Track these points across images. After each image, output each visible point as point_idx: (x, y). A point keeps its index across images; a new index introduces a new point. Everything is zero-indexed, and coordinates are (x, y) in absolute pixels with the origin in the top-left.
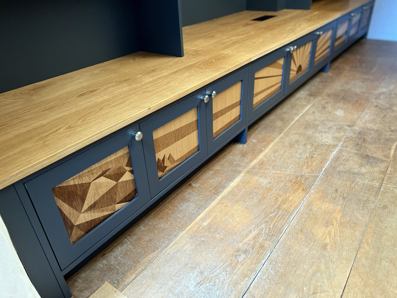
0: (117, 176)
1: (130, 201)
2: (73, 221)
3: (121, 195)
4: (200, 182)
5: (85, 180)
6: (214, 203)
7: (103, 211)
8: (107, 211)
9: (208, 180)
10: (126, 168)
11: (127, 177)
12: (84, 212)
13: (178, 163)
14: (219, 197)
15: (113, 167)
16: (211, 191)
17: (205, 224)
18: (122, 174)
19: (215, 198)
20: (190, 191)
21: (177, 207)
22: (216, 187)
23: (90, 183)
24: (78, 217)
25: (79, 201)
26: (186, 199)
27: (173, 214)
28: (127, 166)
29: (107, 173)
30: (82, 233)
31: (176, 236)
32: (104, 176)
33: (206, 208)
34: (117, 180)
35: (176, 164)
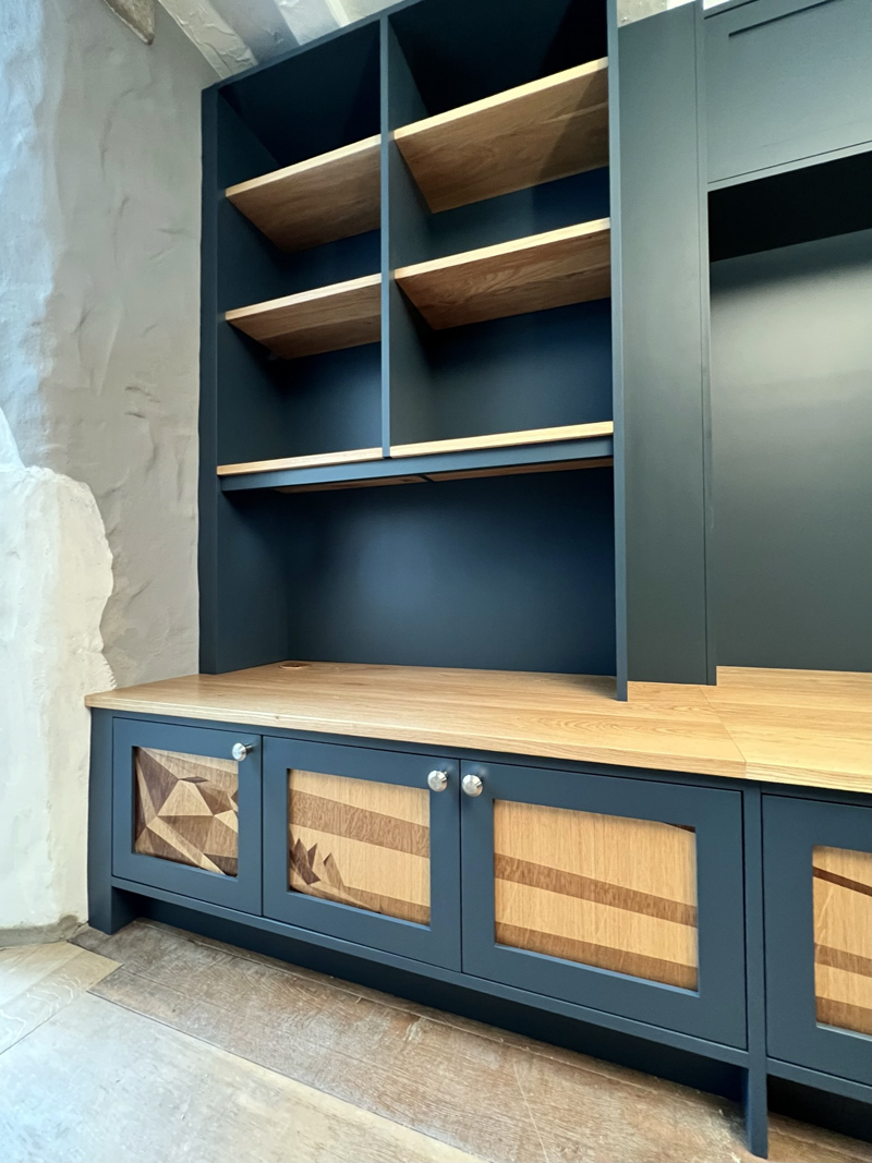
0: (217, 804)
1: (227, 874)
2: (146, 816)
3: (213, 846)
4: (433, 1040)
5: (173, 770)
6: (333, 1104)
7: (182, 842)
8: (189, 850)
9: (446, 1058)
10: (232, 803)
11: (229, 819)
12: (161, 817)
13: (352, 900)
14: (362, 1115)
15: (212, 783)
16: (395, 1082)
17: (243, 1099)
18: (224, 808)
19: (359, 1104)
20: (386, 1023)
21: (317, 1013)
22: (414, 1093)
23: (177, 780)
24: (153, 817)
25: (159, 792)
26: (350, 1025)
27: (292, 1013)
28: (235, 798)
29: (202, 784)
30: (152, 851)
31: (211, 1039)
32: (198, 787)
33: (312, 1085)
34: (214, 812)
35: (344, 896)
